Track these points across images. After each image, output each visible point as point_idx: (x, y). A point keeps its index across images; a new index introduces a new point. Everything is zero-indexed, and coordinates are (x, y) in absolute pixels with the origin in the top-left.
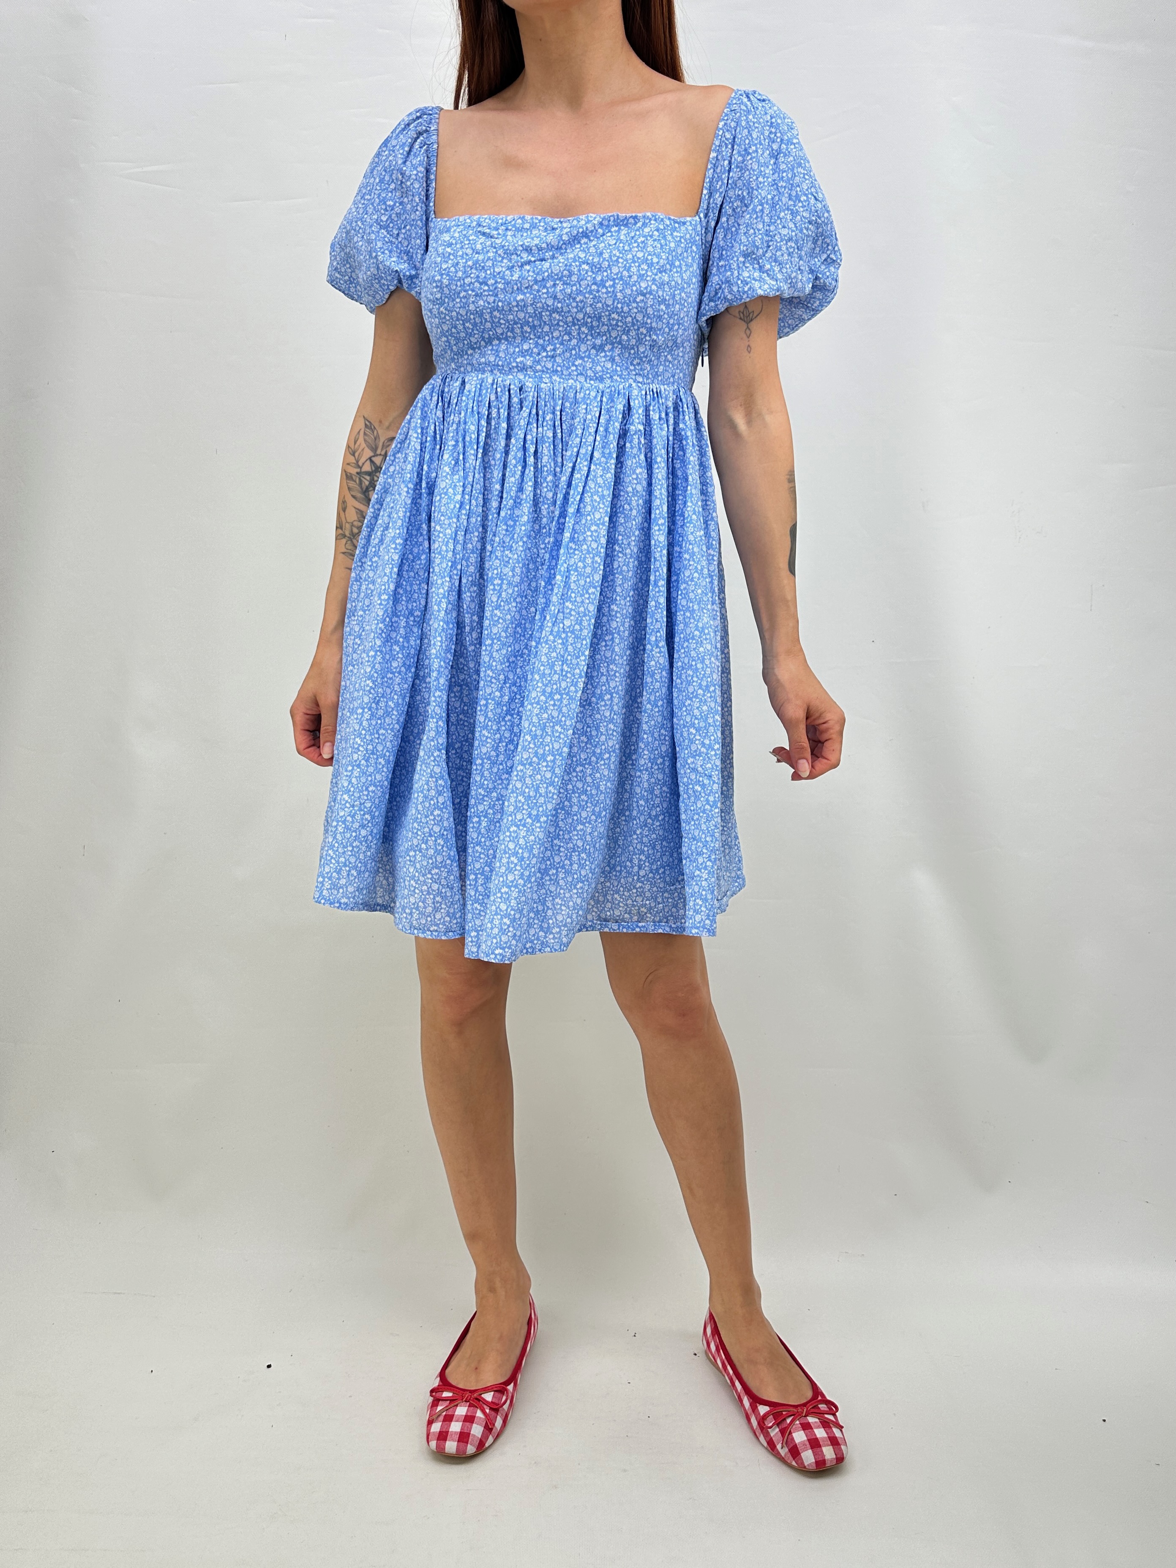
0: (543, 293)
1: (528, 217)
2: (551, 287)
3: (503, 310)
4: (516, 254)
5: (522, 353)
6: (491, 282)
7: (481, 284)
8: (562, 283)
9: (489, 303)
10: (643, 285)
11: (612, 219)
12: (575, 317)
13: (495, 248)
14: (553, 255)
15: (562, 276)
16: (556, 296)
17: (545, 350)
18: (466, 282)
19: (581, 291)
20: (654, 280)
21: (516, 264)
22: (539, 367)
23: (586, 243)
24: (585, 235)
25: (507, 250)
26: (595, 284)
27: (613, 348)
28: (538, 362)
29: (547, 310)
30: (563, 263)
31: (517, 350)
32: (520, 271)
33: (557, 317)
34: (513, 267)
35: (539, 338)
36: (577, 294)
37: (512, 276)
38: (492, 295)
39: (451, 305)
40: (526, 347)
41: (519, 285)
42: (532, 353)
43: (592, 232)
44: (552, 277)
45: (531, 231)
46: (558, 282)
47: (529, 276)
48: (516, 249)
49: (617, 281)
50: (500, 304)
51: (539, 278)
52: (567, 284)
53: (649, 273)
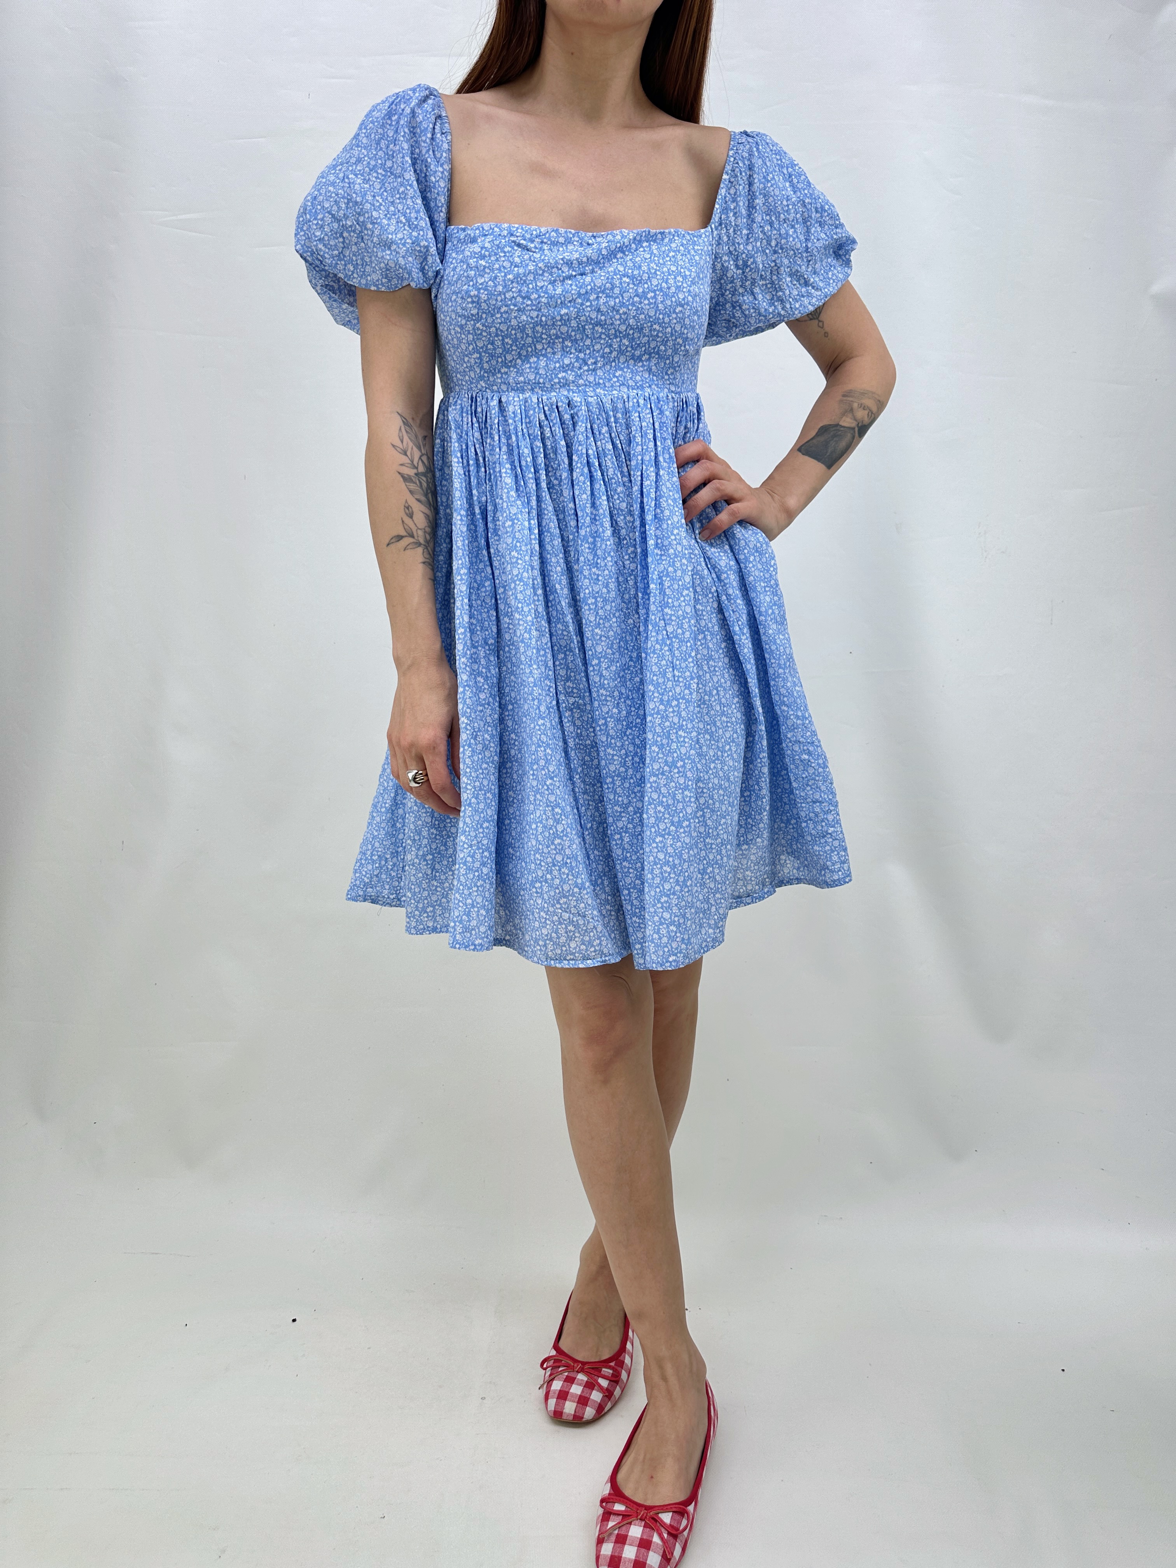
0: (587, 307)
1: (562, 231)
2: (594, 300)
3: (546, 324)
5: (563, 368)
6: (534, 296)
7: (524, 298)
8: (605, 295)
9: (532, 318)
10: (681, 296)
11: (644, 234)
12: (618, 329)
13: (534, 261)
14: (593, 269)
15: (605, 289)
16: (599, 309)
17: (586, 364)
20: (689, 291)
22: (581, 382)
23: (622, 258)
24: (621, 250)
25: (548, 263)
26: (637, 295)
27: (649, 358)
30: (605, 276)
31: (557, 365)
33: (600, 330)
35: (580, 351)
36: (620, 307)
37: (555, 290)
38: (535, 310)
39: (490, 320)
40: (567, 361)
41: (563, 299)
42: (573, 367)
43: (626, 247)
44: (595, 289)
46: (600, 295)
47: (572, 289)
49: (658, 293)
50: (544, 319)
51: (583, 291)
52: (610, 297)
53: (685, 285)
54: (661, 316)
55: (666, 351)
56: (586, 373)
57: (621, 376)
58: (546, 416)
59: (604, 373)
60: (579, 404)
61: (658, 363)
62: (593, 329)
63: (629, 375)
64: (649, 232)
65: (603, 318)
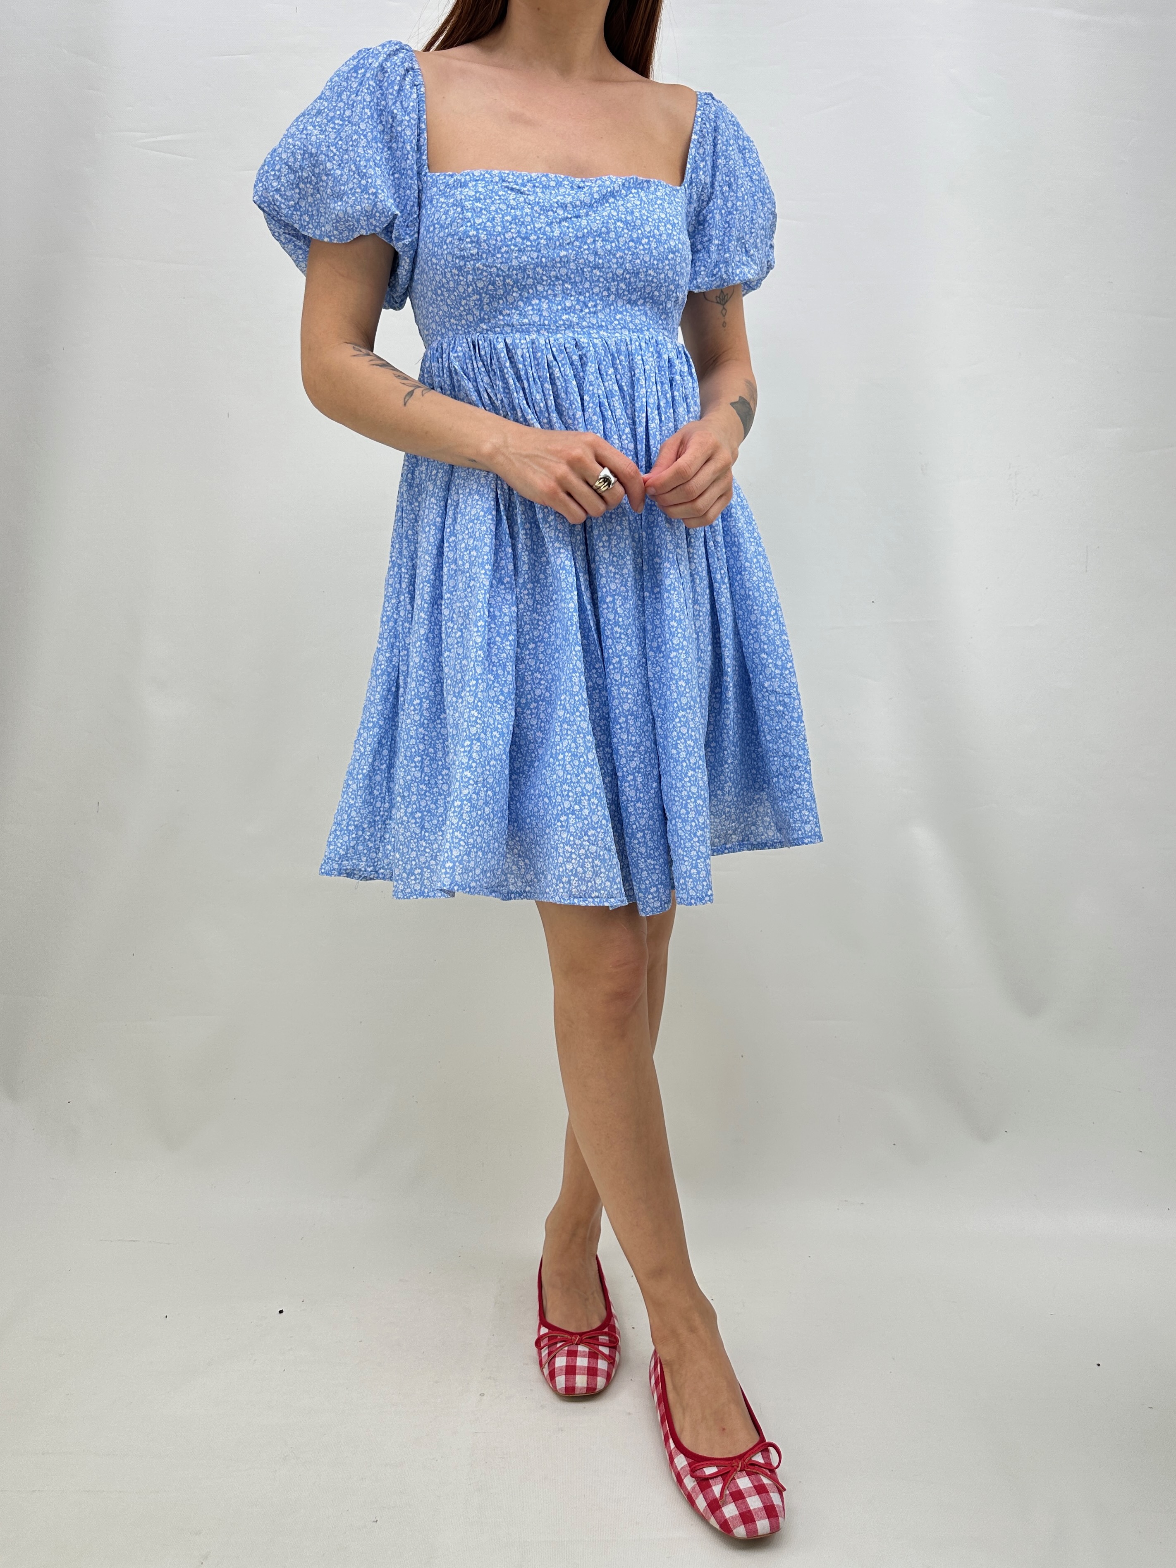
0: (585, 250)
1: (552, 176)
2: (591, 244)
3: (546, 266)
4: (552, 211)
5: (566, 310)
6: (533, 237)
7: (523, 239)
8: (601, 239)
9: (532, 259)
12: (616, 273)
13: (529, 204)
14: (587, 212)
15: (601, 233)
16: (597, 252)
17: (587, 306)
18: (507, 236)
19: (620, 248)
21: (554, 221)
22: (584, 324)
26: (632, 241)
27: (644, 303)
28: (583, 318)
29: (589, 266)
30: (600, 220)
32: (560, 227)
33: (598, 273)
34: (552, 223)
35: (580, 294)
36: (617, 250)
37: (553, 232)
38: (535, 251)
40: (568, 304)
41: (561, 241)
42: (574, 309)
44: (592, 233)
45: (558, 189)
46: (597, 239)
47: (569, 232)
48: (551, 206)
49: (651, 239)
50: (544, 260)
51: (580, 234)
52: (606, 241)
54: (655, 262)
55: (660, 296)
56: (588, 315)
57: (621, 319)
58: (554, 356)
59: (605, 316)
60: (586, 345)
61: (652, 307)
62: (592, 272)
63: (629, 319)
64: (637, 179)
65: (601, 261)
